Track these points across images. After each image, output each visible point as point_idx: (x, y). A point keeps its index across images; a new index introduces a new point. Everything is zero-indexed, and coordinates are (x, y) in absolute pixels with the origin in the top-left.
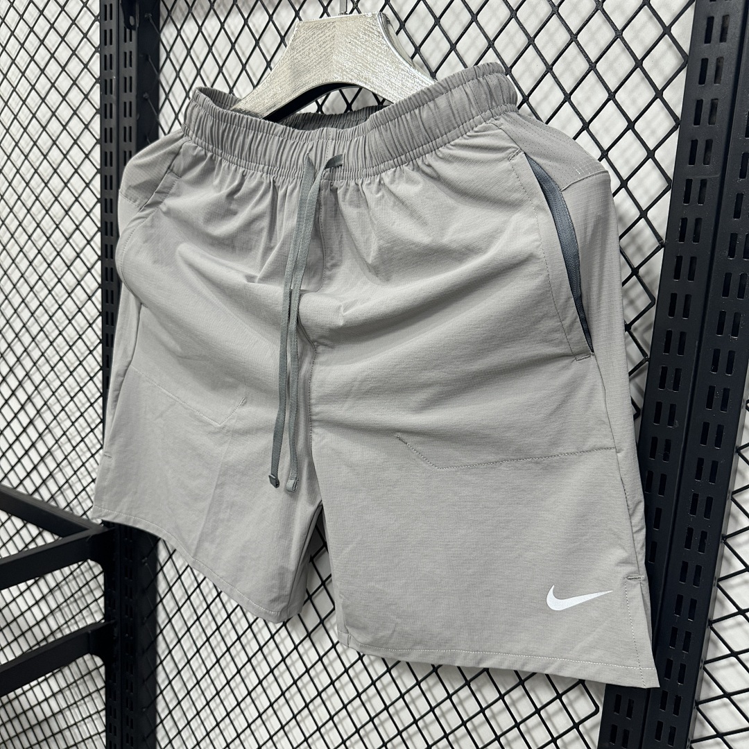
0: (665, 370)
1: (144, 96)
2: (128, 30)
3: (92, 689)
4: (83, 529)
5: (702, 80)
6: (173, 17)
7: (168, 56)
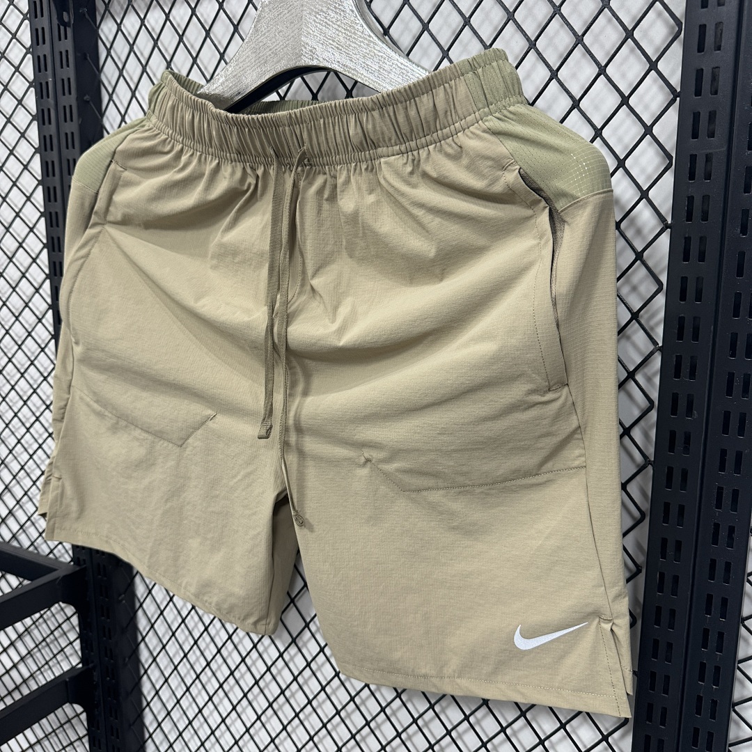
0: (679, 359)
1: (85, 98)
2: (62, 28)
3: (73, 738)
4: (51, 570)
5: (701, 49)
6: (112, 11)
7: (109, 54)
